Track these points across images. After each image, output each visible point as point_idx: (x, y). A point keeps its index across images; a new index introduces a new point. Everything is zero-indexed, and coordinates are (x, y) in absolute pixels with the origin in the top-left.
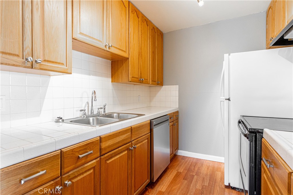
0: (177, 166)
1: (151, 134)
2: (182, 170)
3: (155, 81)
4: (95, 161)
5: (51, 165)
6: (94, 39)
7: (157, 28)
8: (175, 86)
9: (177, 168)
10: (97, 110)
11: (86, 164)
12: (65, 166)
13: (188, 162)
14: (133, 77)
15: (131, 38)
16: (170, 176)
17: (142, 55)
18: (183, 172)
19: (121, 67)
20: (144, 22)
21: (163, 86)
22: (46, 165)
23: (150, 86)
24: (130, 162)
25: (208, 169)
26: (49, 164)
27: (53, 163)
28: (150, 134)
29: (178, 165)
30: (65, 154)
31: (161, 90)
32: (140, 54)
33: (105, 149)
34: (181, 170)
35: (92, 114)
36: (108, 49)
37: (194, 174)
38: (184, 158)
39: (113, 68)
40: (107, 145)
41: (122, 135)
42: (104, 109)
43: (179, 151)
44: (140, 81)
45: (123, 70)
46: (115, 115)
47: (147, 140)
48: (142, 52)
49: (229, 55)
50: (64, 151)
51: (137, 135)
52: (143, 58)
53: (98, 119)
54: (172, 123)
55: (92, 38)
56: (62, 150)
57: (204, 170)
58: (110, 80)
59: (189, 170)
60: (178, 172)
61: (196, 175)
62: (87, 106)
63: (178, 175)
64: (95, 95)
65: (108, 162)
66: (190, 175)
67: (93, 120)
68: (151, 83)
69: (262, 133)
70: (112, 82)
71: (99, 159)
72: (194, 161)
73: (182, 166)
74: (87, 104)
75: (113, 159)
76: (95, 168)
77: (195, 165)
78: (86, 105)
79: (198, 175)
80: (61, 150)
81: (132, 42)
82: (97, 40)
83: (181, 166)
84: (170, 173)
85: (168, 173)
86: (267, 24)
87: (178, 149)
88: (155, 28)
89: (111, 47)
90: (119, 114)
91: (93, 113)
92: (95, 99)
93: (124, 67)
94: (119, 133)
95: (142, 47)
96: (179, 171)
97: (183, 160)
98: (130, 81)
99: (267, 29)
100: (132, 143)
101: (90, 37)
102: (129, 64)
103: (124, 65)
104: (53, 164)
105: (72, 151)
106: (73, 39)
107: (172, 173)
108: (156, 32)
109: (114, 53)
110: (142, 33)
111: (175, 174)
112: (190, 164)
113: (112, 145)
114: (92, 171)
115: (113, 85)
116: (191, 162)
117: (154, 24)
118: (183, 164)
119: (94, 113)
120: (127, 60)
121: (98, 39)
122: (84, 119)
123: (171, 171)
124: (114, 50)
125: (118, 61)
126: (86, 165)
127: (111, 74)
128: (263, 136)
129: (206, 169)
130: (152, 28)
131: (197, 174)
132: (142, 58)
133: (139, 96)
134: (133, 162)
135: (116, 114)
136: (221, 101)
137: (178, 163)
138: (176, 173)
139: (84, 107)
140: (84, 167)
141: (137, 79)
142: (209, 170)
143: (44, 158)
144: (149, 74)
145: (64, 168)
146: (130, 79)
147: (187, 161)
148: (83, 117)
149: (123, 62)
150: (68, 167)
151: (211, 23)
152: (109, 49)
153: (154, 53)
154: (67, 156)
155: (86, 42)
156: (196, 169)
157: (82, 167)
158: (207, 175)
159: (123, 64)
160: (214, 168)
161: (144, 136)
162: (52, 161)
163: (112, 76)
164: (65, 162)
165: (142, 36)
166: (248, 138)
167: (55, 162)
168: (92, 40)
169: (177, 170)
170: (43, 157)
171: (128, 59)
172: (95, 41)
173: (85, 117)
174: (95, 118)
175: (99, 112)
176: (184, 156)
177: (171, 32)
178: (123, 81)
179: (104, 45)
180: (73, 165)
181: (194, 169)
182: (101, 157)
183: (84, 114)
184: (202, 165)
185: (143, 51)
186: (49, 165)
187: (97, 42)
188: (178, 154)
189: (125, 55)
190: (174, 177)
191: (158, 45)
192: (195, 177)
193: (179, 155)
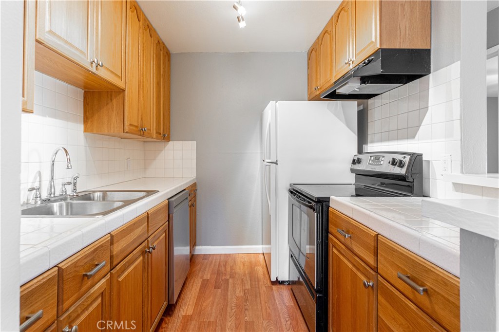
0: (199, 272)
1: (169, 224)
2: (209, 276)
3: (160, 134)
4: (103, 281)
5: (44, 299)
6: (73, 46)
7: (164, 44)
8: (191, 142)
9: (200, 275)
10: (61, 186)
11: (92, 289)
12: (65, 297)
13: (214, 261)
14: (131, 125)
15: (128, 55)
16: (194, 289)
17: (143, 86)
18: (210, 278)
19: (107, 104)
20: (146, 30)
21: (169, 141)
22: (37, 300)
23: (144, 142)
24: (146, 274)
25: (244, 265)
26: (40, 298)
27: (48, 295)
28: (167, 223)
29: (200, 269)
30: (65, 274)
31: (166, 148)
32: (141, 85)
33: (117, 255)
34: (207, 276)
35: (52, 196)
36: (94, 70)
37: (228, 277)
38: (205, 257)
39: (88, 104)
40: (120, 248)
41: (137, 228)
42: (75, 184)
43: (197, 248)
44: (141, 132)
45: (113, 111)
46: (97, 195)
47: (164, 235)
48: (143, 82)
49: (276, 102)
50: (63, 268)
51: (154, 226)
52: (145, 92)
53: (71, 204)
54: (190, 203)
55: (70, 45)
56: (60, 266)
57: (239, 269)
58: (81, 127)
59: (219, 273)
60: (204, 280)
61: (230, 277)
62: (38, 179)
63: (205, 284)
64: (68, 157)
65: (120, 280)
66: (222, 280)
67: (61, 207)
68: (154, 136)
69: (329, 202)
70: (85, 131)
71: (109, 276)
72: (222, 258)
73: (207, 269)
74: (38, 175)
75: (126, 273)
76: (104, 293)
77: (226, 264)
78: (35, 178)
79: (233, 278)
80: (58, 267)
81: (130, 61)
82: (77, 49)
83: (205, 269)
84: (191, 284)
85: (189, 285)
86: (308, 68)
87: (196, 246)
88: (161, 42)
89: (102, 66)
90: (104, 192)
91: (54, 194)
92: (69, 165)
93: (115, 105)
94: (134, 224)
95: (143, 72)
96: (205, 278)
97: (206, 261)
98: (127, 132)
99: (308, 75)
100: (148, 241)
101: (66, 42)
102: (126, 101)
103: (114, 101)
104: (47, 297)
105: (75, 267)
106: (37, 41)
107: (195, 284)
108: (162, 49)
109: (103, 78)
110: (143, 47)
111: (200, 284)
112: (218, 263)
113: (125, 247)
114: (99, 300)
115: (86, 137)
116: (218, 261)
117: (159, 36)
118: (208, 266)
119: (56, 195)
120: (121, 92)
121: (80, 49)
122: (39, 207)
123: (192, 281)
124: (103, 73)
125: (100, 93)
126: (92, 291)
127: (83, 115)
128: (330, 205)
129: (242, 267)
130: (157, 42)
131: (232, 276)
132: (143, 92)
133: (128, 159)
134: (150, 274)
135: (99, 193)
136: (266, 165)
137: (199, 266)
138: (201, 282)
139: (32, 182)
140: (90, 296)
141: (137, 129)
142: (246, 266)
143: (33, 287)
144: (152, 121)
145: (63, 301)
146: (127, 129)
147: (212, 262)
148: (33, 202)
149: (111, 96)
150: (68, 299)
151: (243, 53)
152: (96, 69)
153: (158, 84)
154: (67, 277)
155: (60, 50)
156: (229, 269)
157: (87, 296)
158: (244, 274)
159: (111, 100)
160: (251, 263)
161: (162, 228)
162: (47, 290)
163: (86, 120)
164: (64, 290)
165: (143, 54)
166: (314, 210)
167: (51, 291)
168: (69, 48)
169: (202, 277)
170: (32, 285)
171: (124, 91)
172: (73, 50)
173: (39, 202)
174: (63, 203)
175: (66, 192)
176: (204, 255)
177: (184, 53)
178: (112, 132)
179: (89, 60)
180: (76, 292)
181: (225, 270)
182: (111, 272)
183: (36, 198)
184: (235, 262)
185: (144, 80)
186: (40, 300)
187: (78, 53)
188: (195, 254)
189: (120, 84)
190: (200, 289)
191: (164, 71)
192: (231, 281)
193: (198, 255)
